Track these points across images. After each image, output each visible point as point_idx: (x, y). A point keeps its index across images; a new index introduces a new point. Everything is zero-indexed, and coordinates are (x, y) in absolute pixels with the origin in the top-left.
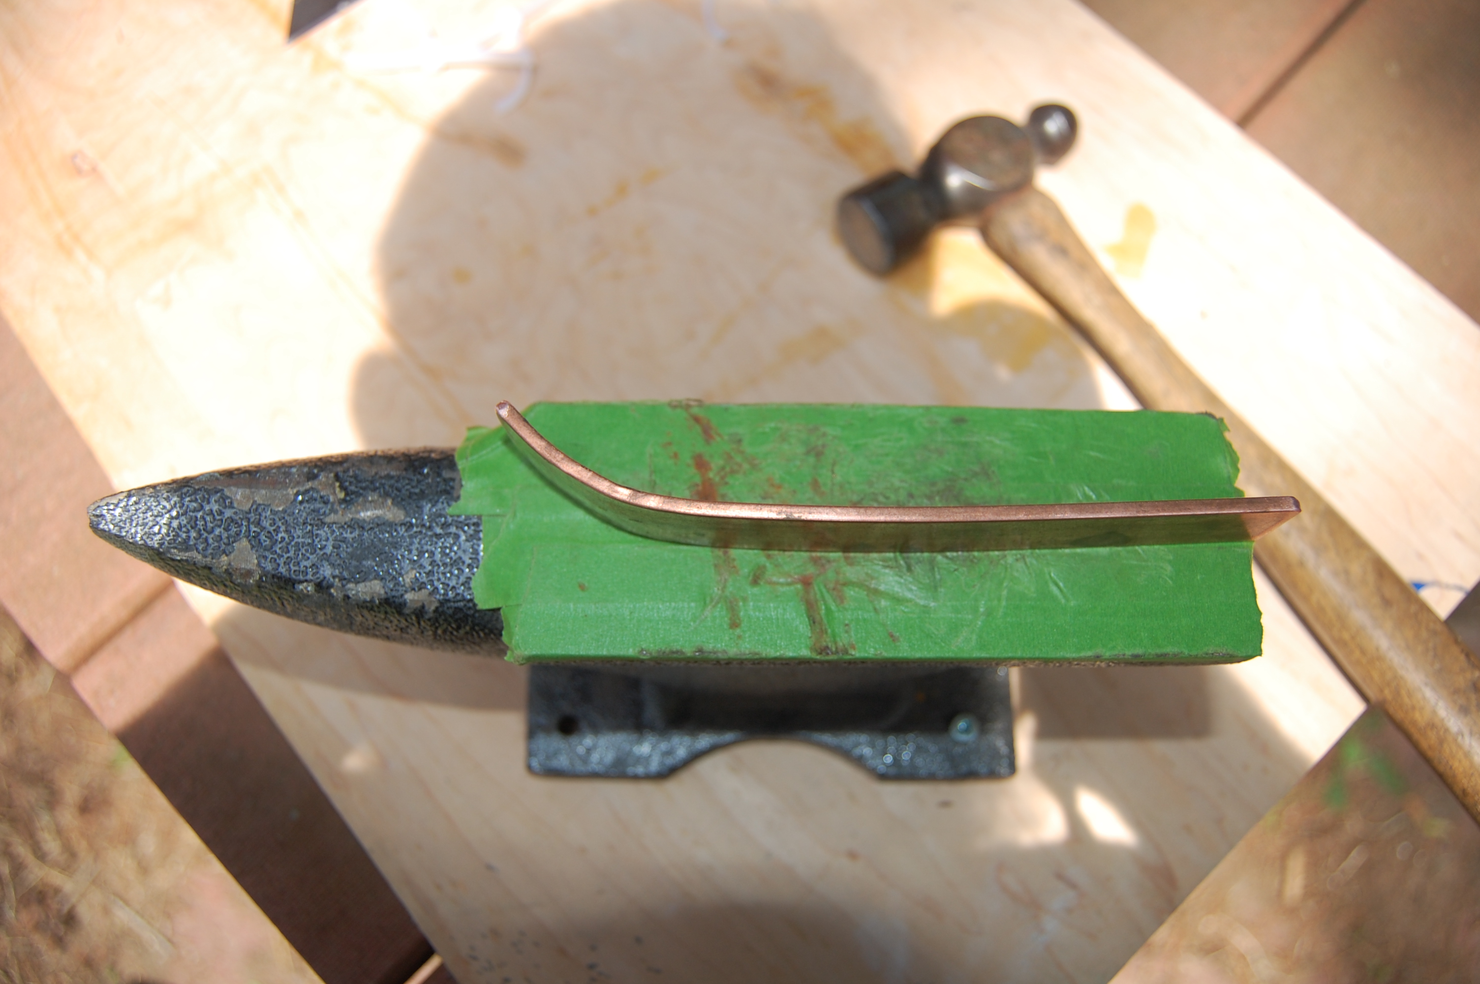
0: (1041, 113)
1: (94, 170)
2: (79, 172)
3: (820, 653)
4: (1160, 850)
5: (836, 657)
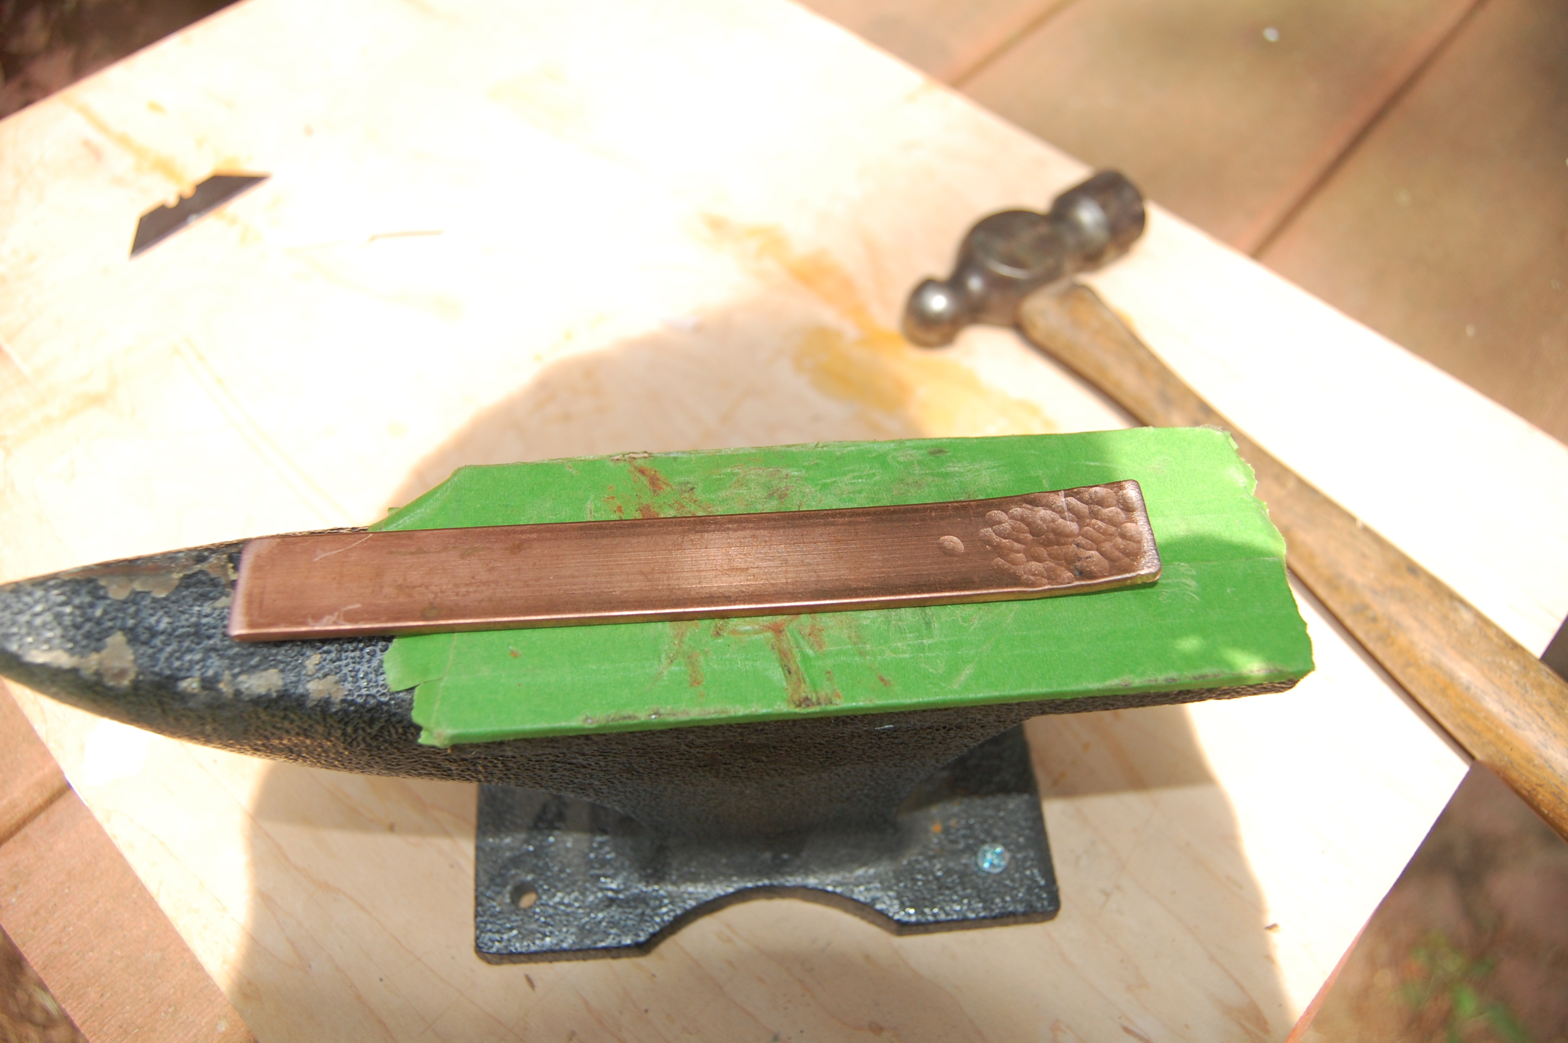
3: (799, 706)
4: (1242, 988)
5: (816, 709)
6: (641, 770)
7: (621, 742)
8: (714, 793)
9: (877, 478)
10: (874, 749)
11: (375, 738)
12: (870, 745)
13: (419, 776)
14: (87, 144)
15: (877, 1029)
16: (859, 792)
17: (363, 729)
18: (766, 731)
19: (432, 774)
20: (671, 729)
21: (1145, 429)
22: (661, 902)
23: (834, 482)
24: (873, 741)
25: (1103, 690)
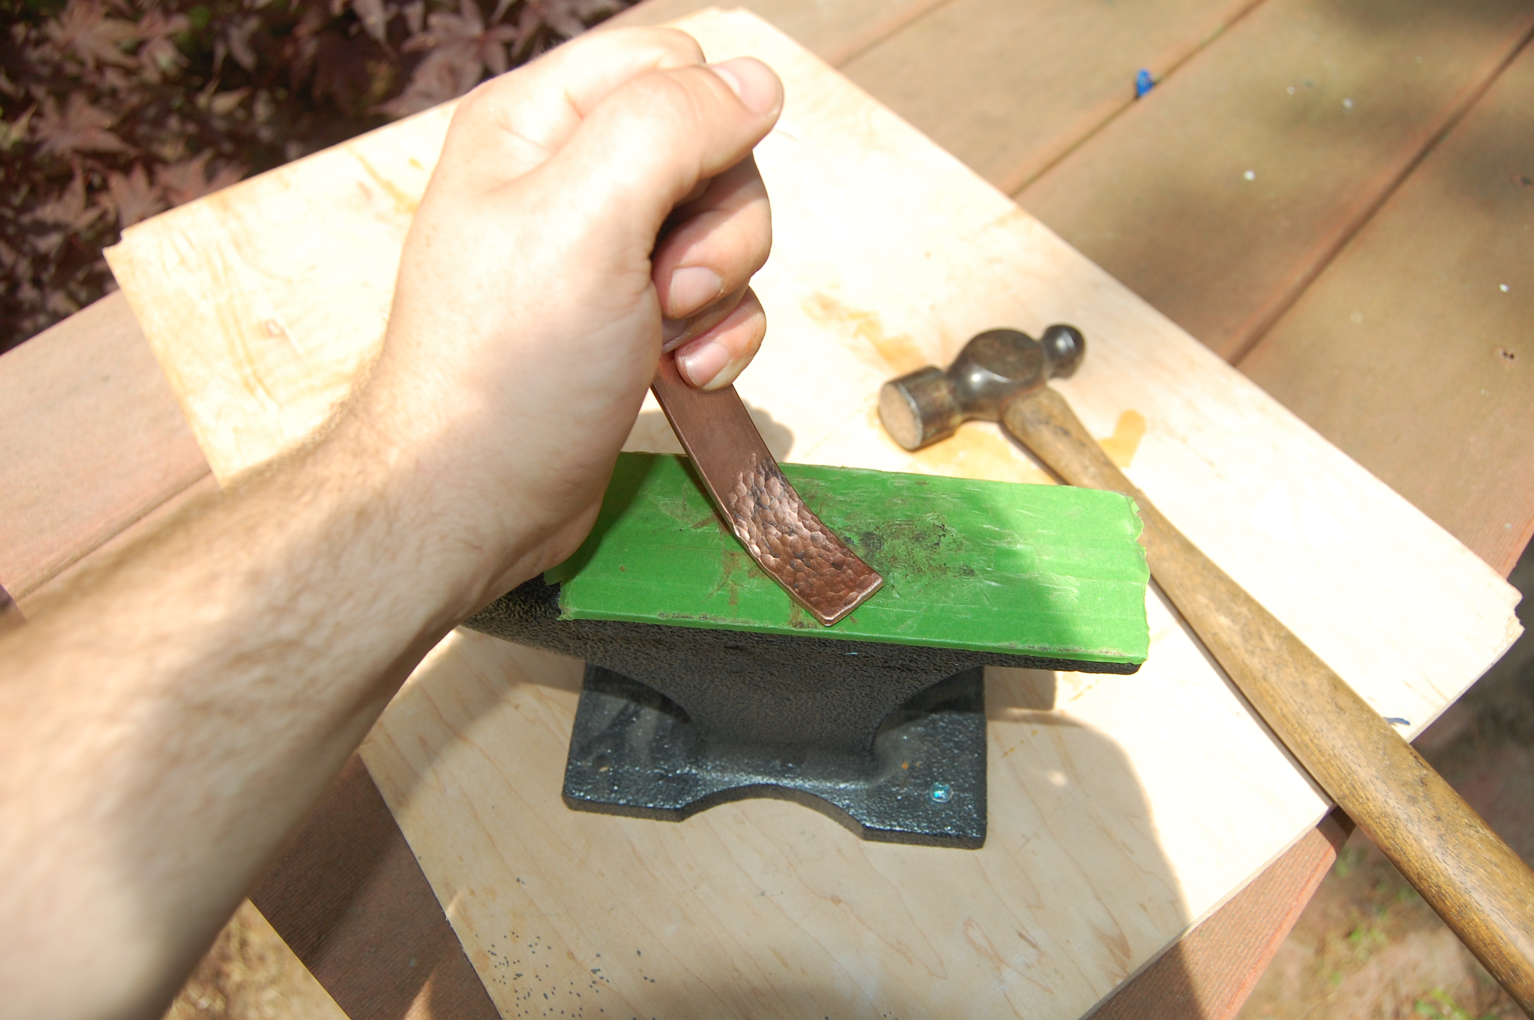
0: (1054, 331)
1: (283, 334)
2: (270, 334)
3: (796, 626)
4: (1116, 922)
5: (807, 630)
6: (693, 668)
7: (680, 635)
8: (742, 698)
9: (877, 494)
10: (851, 678)
11: (526, 613)
12: (848, 674)
13: (547, 648)
14: (361, 186)
15: (837, 901)
16: (843, 716)
17: (520, 605)
18: (774, 643)
19: (556, 647)
20: (712, 630)
21: (1070, 487)
22: (698, 783)
23: (848, 493)
24: (850, 671)
25: (996, 648)
